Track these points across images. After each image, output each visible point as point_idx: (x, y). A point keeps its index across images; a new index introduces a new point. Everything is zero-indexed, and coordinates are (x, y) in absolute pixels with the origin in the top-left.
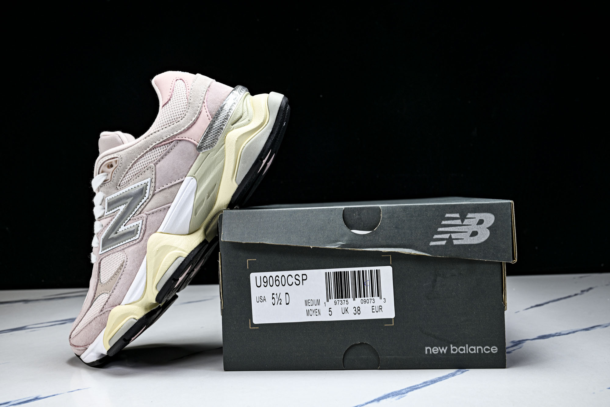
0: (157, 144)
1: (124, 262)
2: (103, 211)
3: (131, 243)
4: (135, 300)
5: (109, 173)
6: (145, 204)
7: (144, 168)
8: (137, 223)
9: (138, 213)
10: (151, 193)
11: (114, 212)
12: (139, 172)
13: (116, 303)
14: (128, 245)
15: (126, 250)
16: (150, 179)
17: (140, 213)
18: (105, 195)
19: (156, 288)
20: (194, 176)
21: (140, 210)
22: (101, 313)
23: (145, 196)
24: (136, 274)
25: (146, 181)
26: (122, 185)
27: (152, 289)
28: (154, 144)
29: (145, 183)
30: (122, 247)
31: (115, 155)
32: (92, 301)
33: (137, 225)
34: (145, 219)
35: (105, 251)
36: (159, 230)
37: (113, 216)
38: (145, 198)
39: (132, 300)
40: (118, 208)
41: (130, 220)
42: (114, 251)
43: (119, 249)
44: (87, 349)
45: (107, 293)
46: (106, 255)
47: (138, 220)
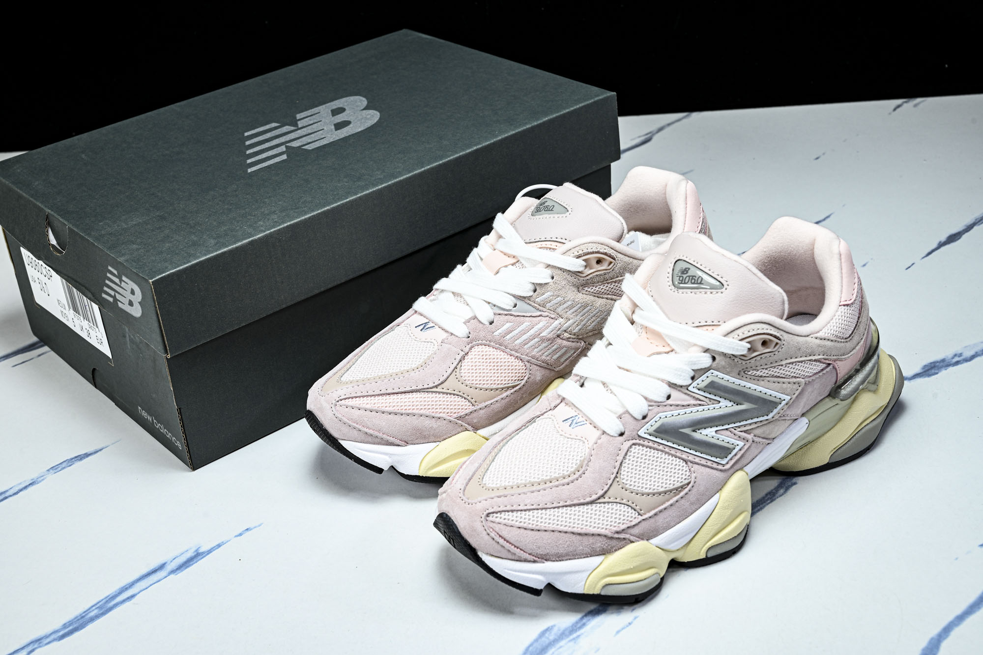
0: (824, 358)
1: (688, 484)
2: (690, 381)
3: (709, 463)
5: (756, 352)
6: (759, 424)
7: (792, 377)
8: (736, 442)
9: (743, 428)
10: (776, 416)
11: (706, 397)
12: (783, 378)
13: (645, 535)
14: (703, 462)
15: (696, 466)
16: (790, 397)
18: (714, 366)
20: (810, 420)
21: (750, 427)
22: (615, 535)
23: (767, 416)
25: (783, 396)
26: (749, 374)
27: (702, 548)
28: (821, 356)
29: (780, 399)
30: (691, 458)
31: (779, 334)
32: (596, 499)
33: (733, 444)
34: (748, 444)
39: (668, 546)
40: (718, 398)
41: (727, 429)
42: (673, 452)
43: (684, 456)
44: (534, 562)
45: (635, 510)
46: (651, 444)
47: (739, 439)
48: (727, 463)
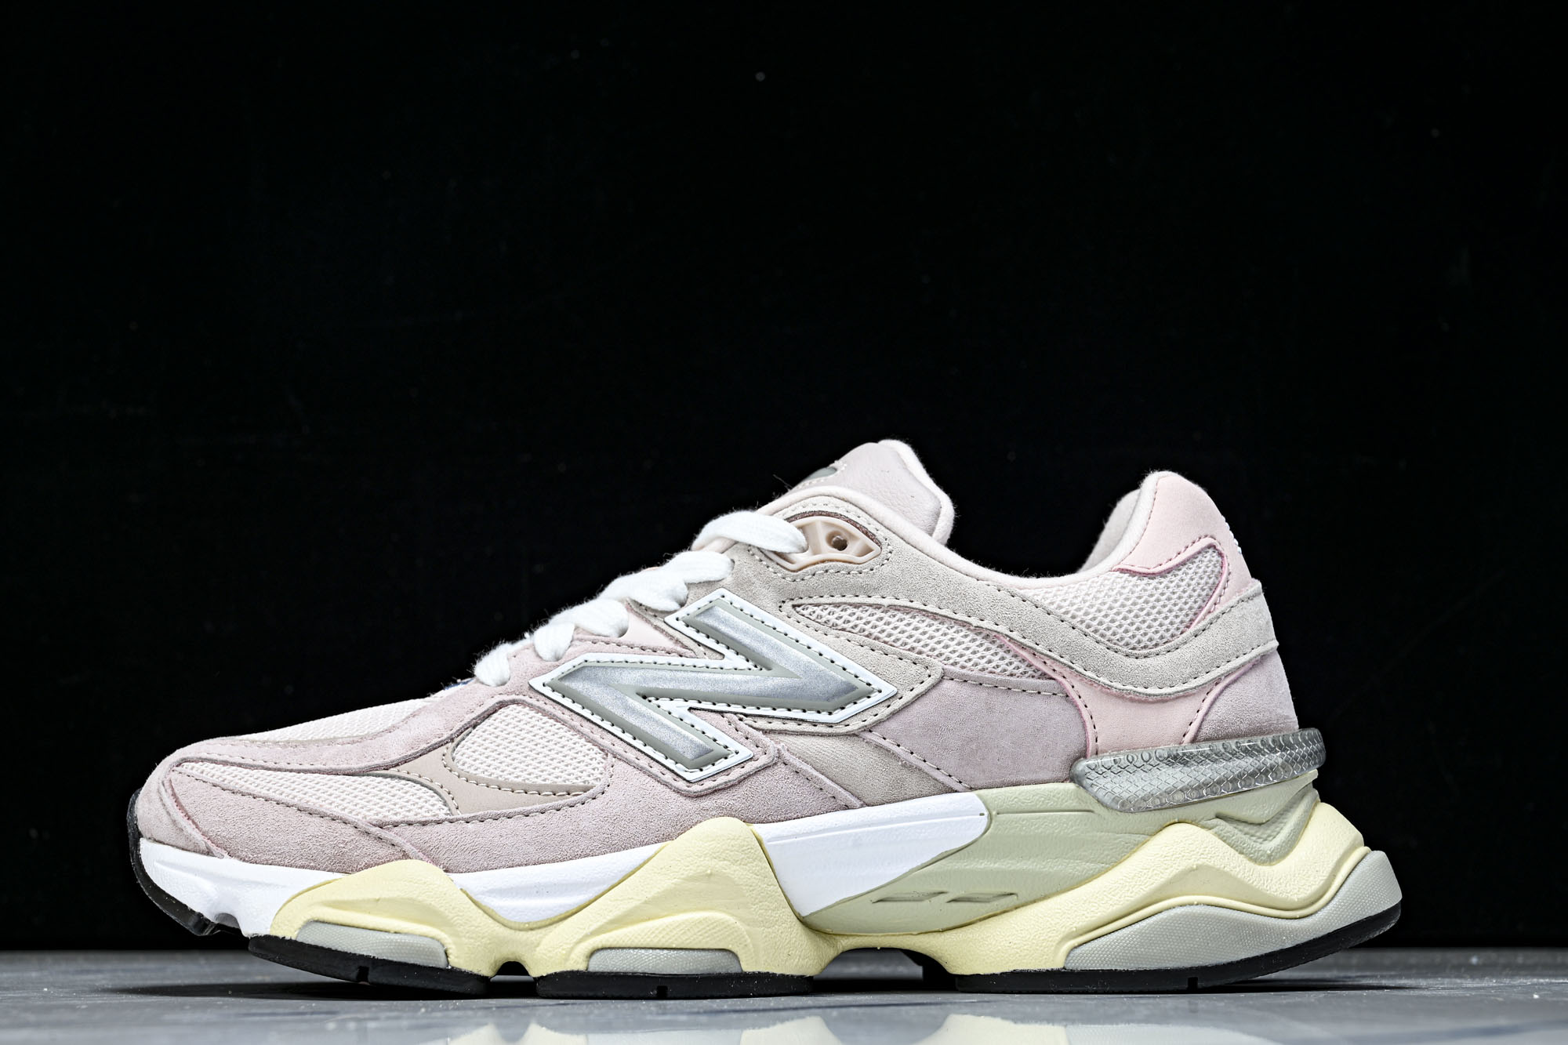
0: (1011, 639)
1: (584, 788)
2: (675, 606)
3: (656, 769)
4: (503, 914)
5: (815, 553)
6: (805, 727)
7: (912, 649)
8: (733, 746)
9: (762, 723)
10: (855, 725)
11: (699, 644)
12: (885, 642)
13: (443, 857)
14: (644, 762)
15: (621, 766)
16: (896, 690)
17: (765, 732)
18: (729, 579)
19: (592, 954)
20: (994, 813)
21: (777, 725)
22: (375, 830)
23: (830, 714)
24: (580, 857)
25: (877, 682)
26: (805, 612)
27: (580, 941)
28: (1002, 629)
29: (869, 684)
30: (619, 748)
31: (881, 534)
32: (378, 767)
33: (726, 747)
34: (763, 760)
35: (557, 696)
36: (761, 829)
37: (686, 647)
38: (824, 717)
39: (494, 903)
40: (721, 648)
41: (721, 713)
42: (587, 728)
43: (607, 741)
44: (209, 853)
45: (445, 804)
46: (550, 707)
47: (743, 740)
48: (700, 781)
